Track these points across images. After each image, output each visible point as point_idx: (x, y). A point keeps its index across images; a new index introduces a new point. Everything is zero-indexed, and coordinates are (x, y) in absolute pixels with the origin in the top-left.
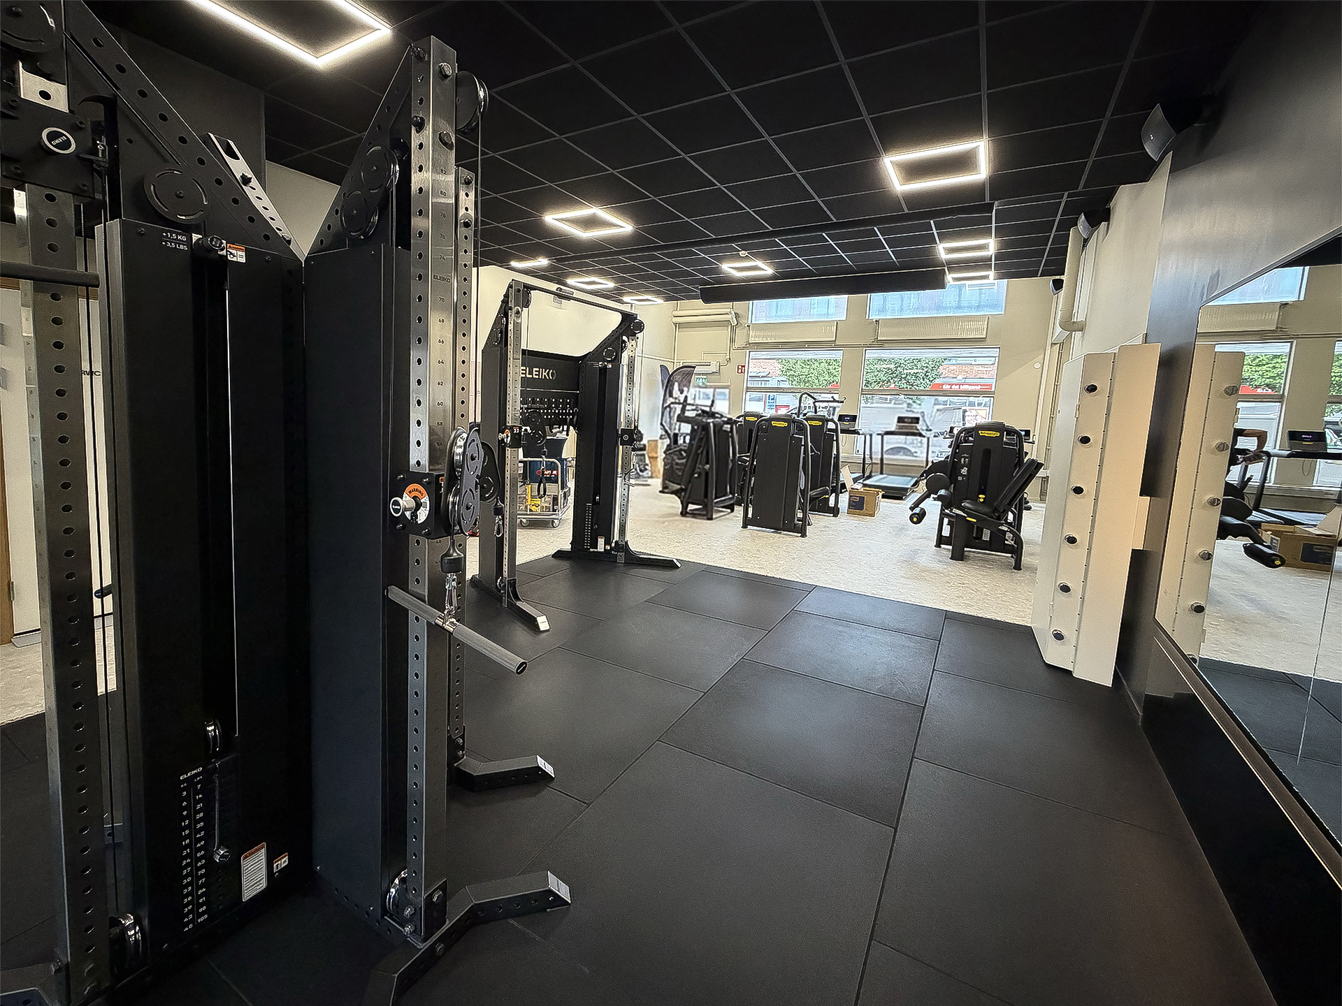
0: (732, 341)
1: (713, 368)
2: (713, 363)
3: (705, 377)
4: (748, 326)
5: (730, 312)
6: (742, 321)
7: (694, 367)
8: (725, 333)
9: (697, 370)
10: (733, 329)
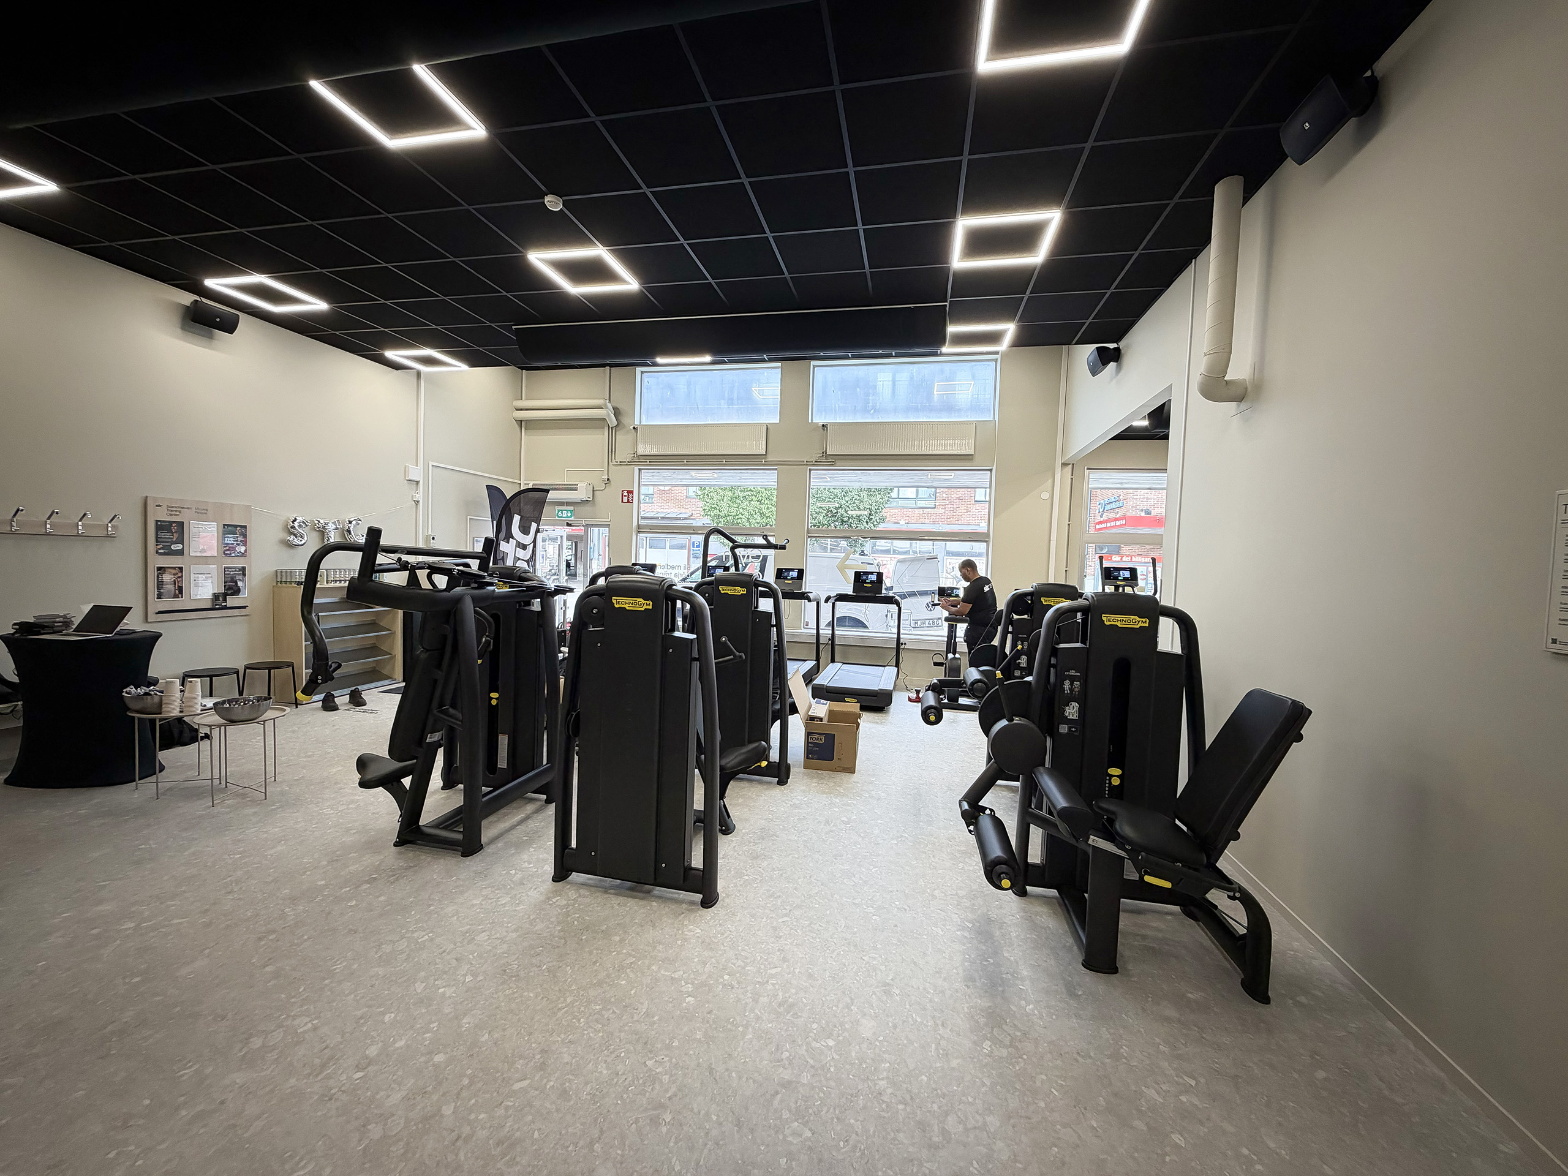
0: (612, 450)
1: (581, 494)
2: (582, 485)
3: (572, 508)
4: (634, 428)
5: (605, 405)
6: (625, 420)
7: (547, 491)
8: (602, 437)
9: (552, 496)
10: (613, 430)
